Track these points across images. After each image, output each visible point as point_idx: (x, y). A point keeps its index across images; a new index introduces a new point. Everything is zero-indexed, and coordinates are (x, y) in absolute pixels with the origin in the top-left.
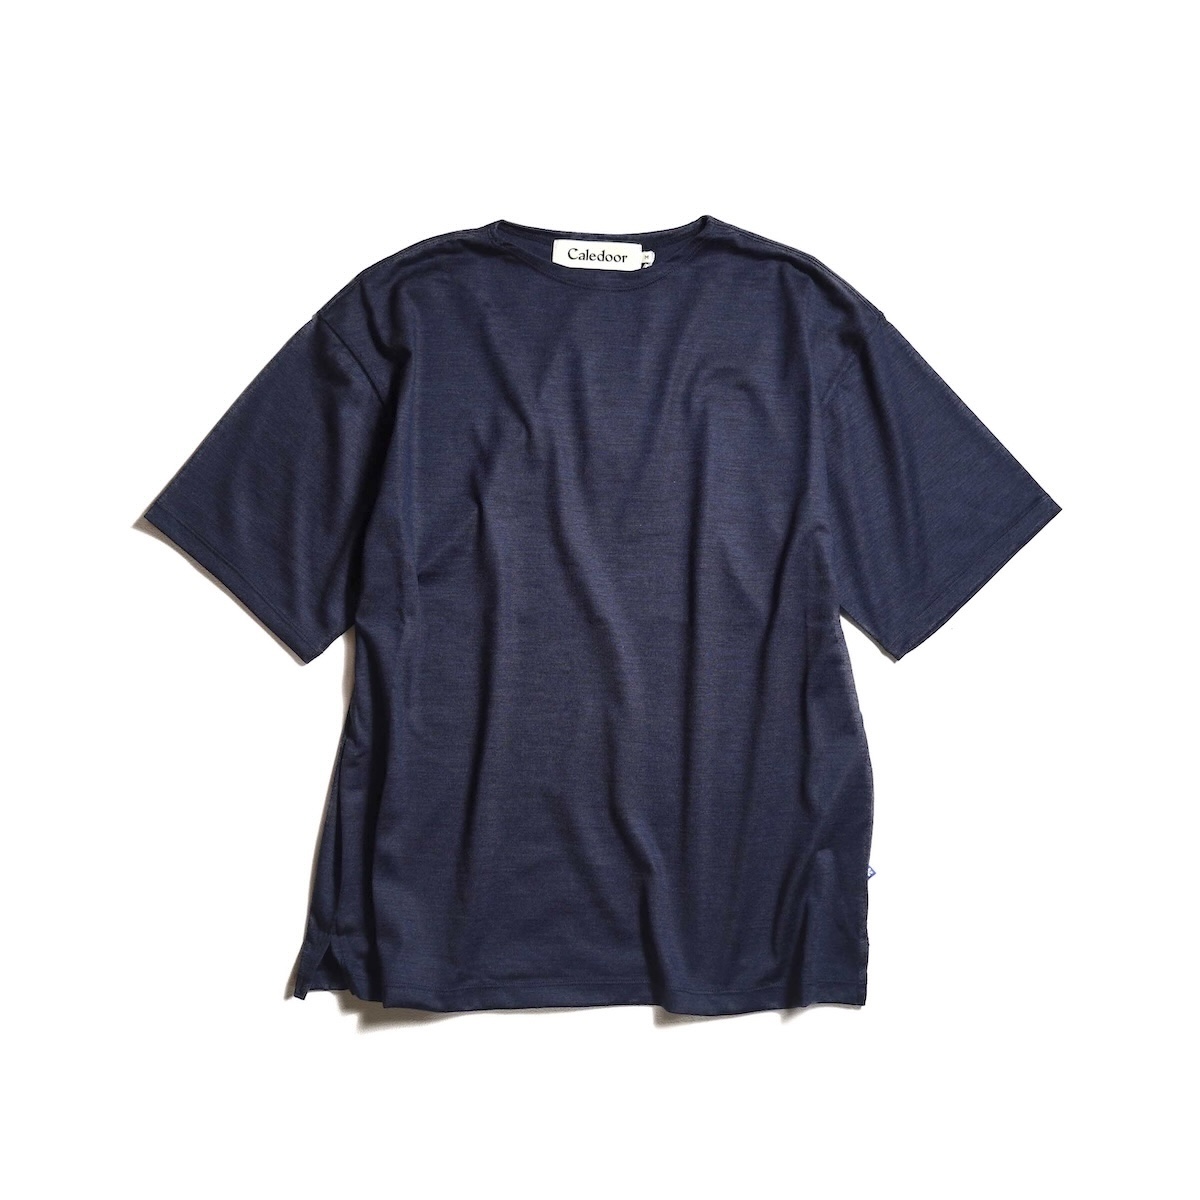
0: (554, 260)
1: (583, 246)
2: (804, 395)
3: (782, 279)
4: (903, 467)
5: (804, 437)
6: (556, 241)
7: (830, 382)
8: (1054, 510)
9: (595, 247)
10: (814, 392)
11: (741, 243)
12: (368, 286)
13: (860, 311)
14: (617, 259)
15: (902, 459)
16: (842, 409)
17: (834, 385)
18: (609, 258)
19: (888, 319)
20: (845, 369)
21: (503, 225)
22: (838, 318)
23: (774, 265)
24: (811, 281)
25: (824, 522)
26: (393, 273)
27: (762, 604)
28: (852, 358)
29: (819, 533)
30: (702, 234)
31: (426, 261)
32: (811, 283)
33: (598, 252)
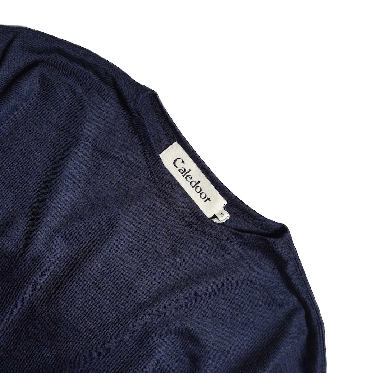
0: (161, 155)
1: (190, 164)
6: (176, 143)
9: (197, 174)
11: (290, 270)
12: (18, 42)
18: (198, 190)
21: (153, 96)
24: (306, 335)
26: (47, 51)
30: (271, 240)
31: (78, 66)
33: (195, 179)
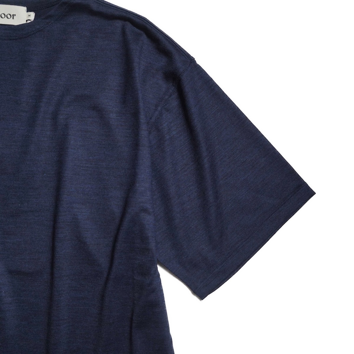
2: (136, 115)
3: (124, 33)
4: (207, 166)
5: (136, 145)
7: (157, 106)
8: (310, 193)
10: (142, 114)
13: (177, 57)
14: (9, 16)
15: (206, 160)
16: (164, 125)
17: (159, 108)
18: (3, 16)
19: (198, 63)
20: (166, 97)
22: (161, 61)
23: (119, 24)
25: (148, 206)
27: (104, 261)
28: (172, 89)
29: (143, 214)
32: (144, 37)
